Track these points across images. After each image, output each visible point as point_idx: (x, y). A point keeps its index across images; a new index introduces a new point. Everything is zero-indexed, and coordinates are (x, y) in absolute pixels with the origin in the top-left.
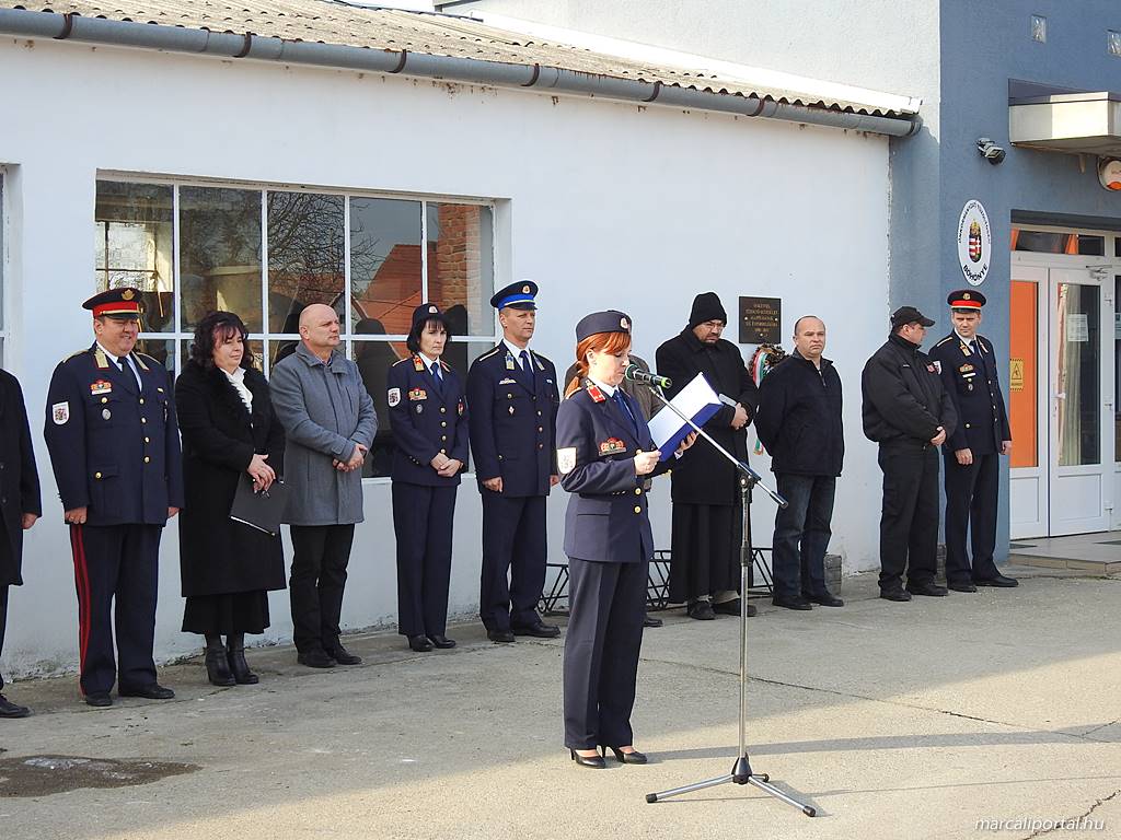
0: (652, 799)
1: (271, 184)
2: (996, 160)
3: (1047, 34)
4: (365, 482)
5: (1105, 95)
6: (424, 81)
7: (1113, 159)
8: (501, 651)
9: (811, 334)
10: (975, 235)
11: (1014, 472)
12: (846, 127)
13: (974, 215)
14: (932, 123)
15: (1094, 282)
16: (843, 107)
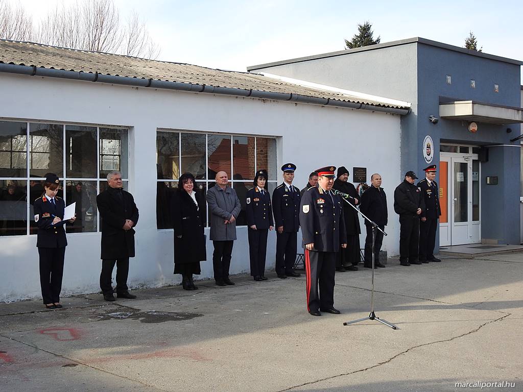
0: (345, 324)
1: (209, 132)
2: (435, 122)
3: (451, 81)
4: (237, 227)
5: (471, 102)
6: (256, 99)
7: (473, 122)
8: (283, 281)
9: (378, 179)
10: (428, 147)
11: (441, 224)
12: (387, 112)
13: (428, 141)
14: (415, 111)
15: (466, 162)
16: (386, 106)
